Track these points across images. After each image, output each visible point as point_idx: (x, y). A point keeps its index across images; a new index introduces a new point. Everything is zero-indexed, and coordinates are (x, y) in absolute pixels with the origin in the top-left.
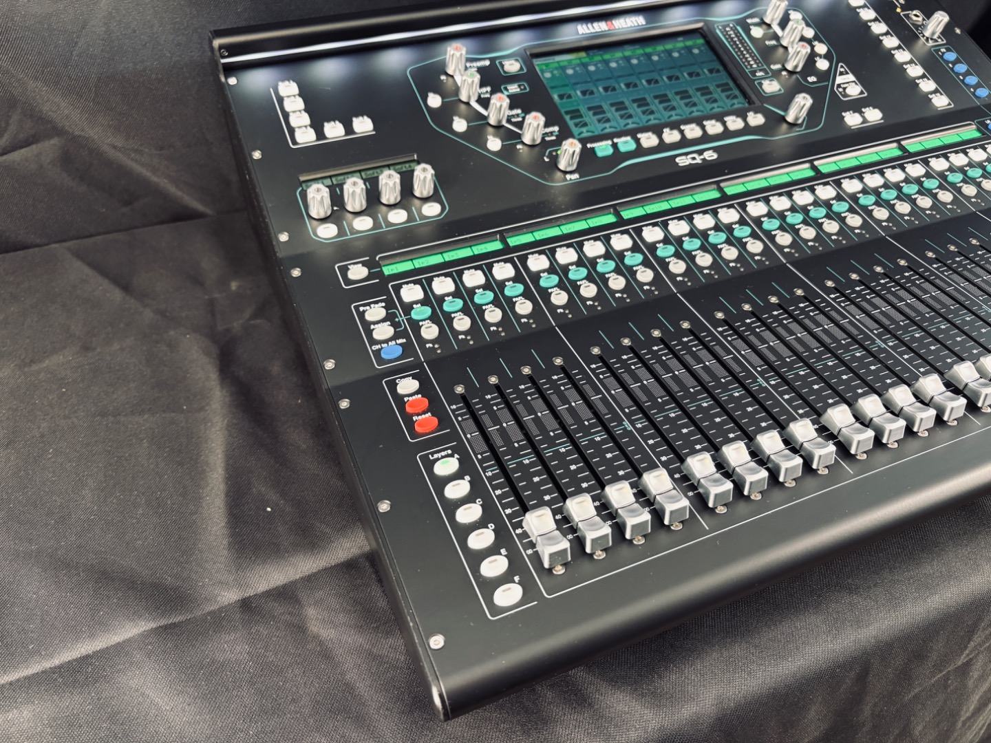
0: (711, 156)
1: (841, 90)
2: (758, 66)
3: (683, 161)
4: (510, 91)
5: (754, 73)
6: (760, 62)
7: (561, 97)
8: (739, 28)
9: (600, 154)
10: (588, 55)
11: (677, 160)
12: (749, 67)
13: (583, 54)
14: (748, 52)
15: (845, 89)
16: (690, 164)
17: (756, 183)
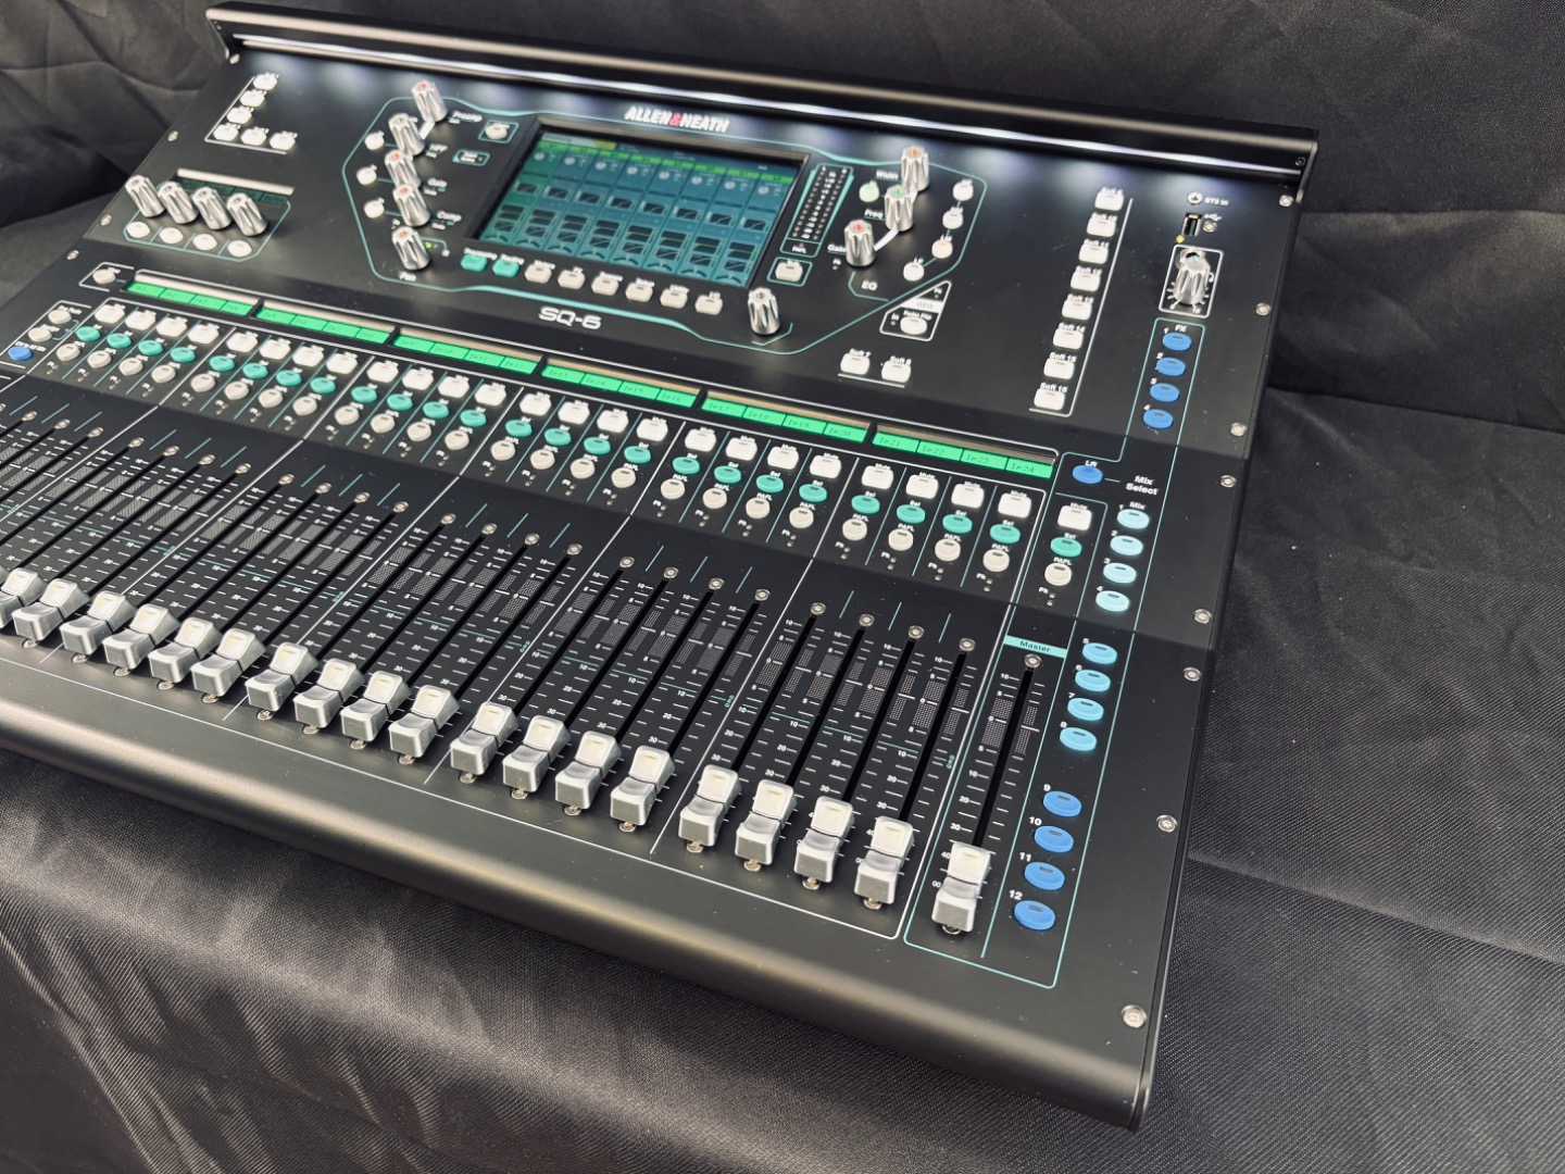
0: (592, 323)
1: (895, 317)
2: (811, 239)
3: (548, 315)
4: (463, 159)
5: (789, 245)
6: (820, 236)
7: (522, 187)
8: (851, 179)
9: (465, 264)
10: (617, 148)
11: (544, 310)
12: (795, 235)
13: (612, 146)
14: (819, 217)
15: (902, 316)
16: (555, 321)
17: (602, 379)
